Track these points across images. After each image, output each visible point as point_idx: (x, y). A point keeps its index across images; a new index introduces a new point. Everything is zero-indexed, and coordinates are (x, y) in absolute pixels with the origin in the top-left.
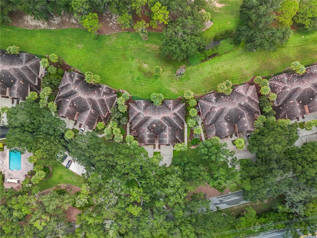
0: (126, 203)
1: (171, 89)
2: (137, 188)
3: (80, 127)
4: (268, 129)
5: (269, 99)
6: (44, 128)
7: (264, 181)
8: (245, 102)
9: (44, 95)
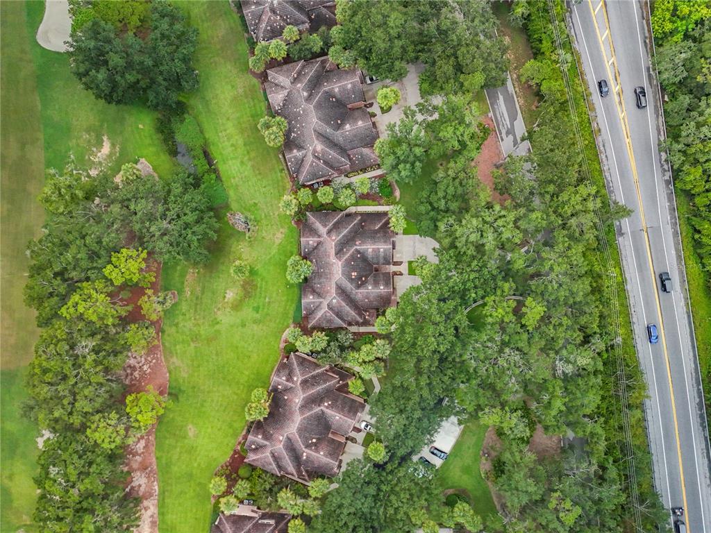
0: (519, 330)
1: (278, 242)
2: (486, 308)
3: (359, 430)
4: (357, 41)
5: (296, 41)
6: (365, 505)
7: (465, 45)
8: (303, 90)
9: (296, 505)
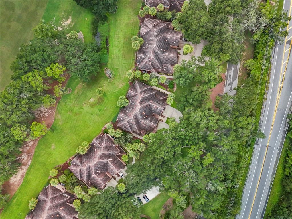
0: (199, 164)
1: (120, 87)
2: (190, 150)
3: (119, 176)
4: (186, 21)
5: (161, 11)
6: (108, 207)
7: (228, 42)
8: (156, 31)
9: (81, 194)
